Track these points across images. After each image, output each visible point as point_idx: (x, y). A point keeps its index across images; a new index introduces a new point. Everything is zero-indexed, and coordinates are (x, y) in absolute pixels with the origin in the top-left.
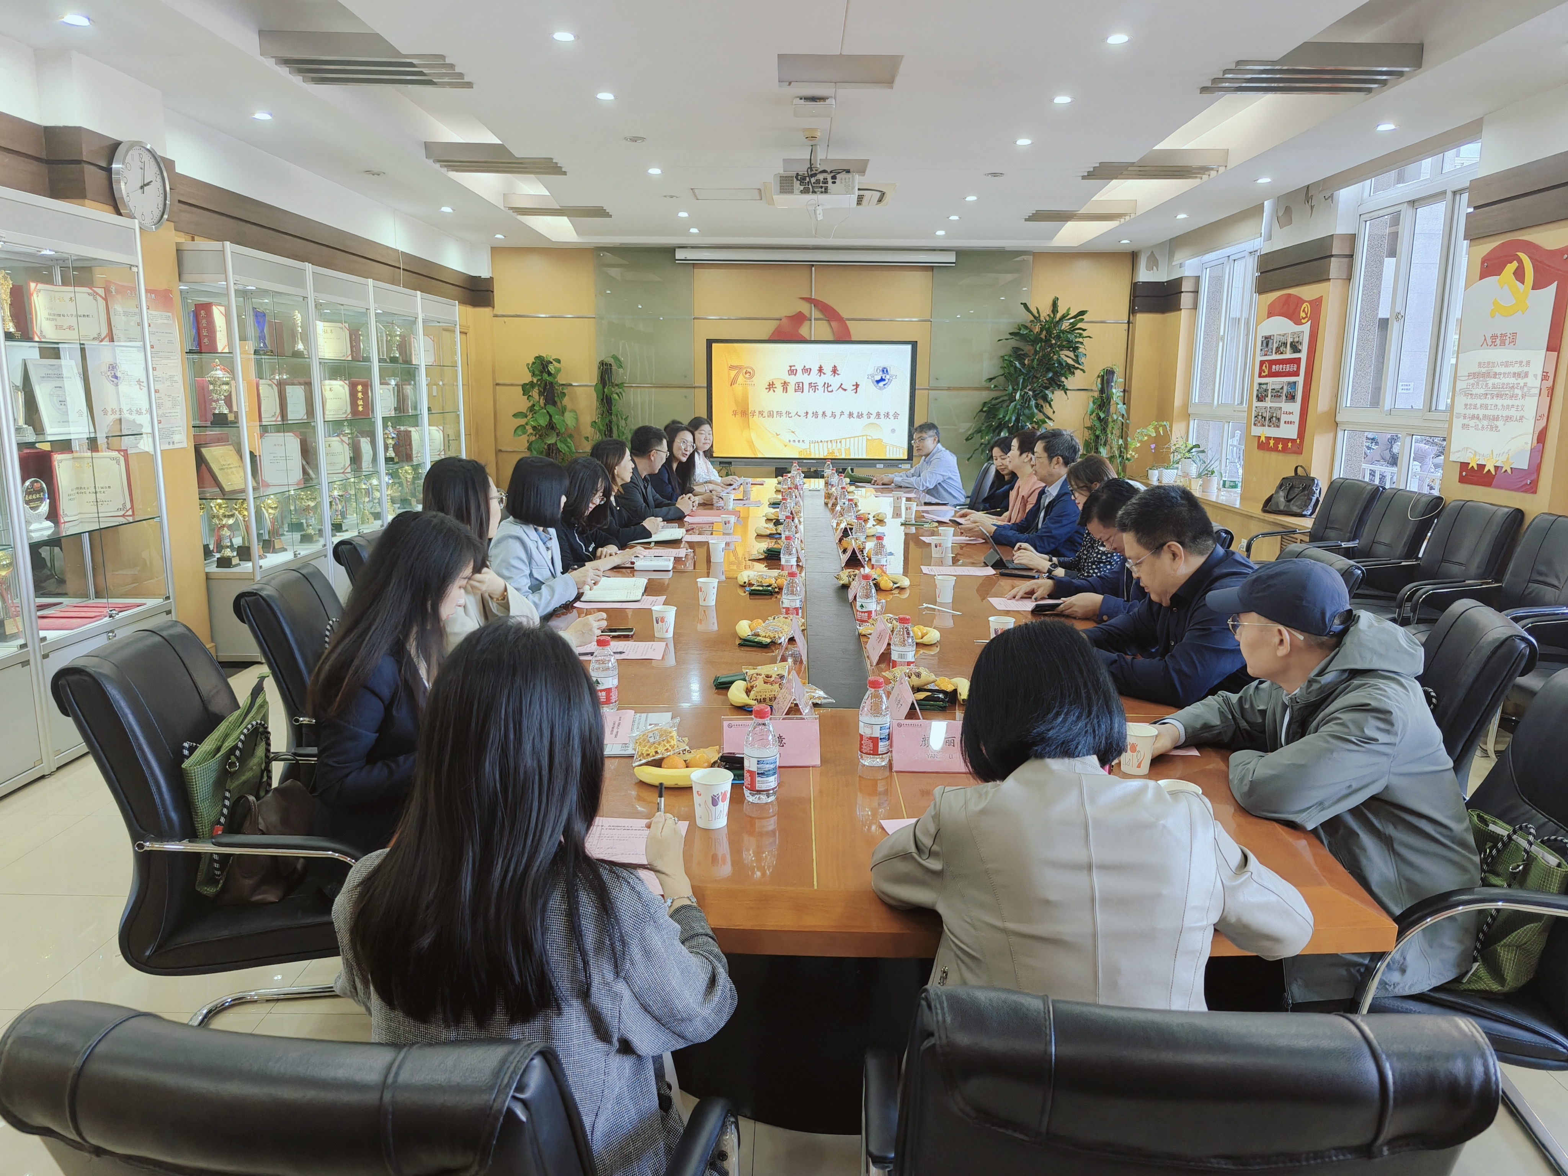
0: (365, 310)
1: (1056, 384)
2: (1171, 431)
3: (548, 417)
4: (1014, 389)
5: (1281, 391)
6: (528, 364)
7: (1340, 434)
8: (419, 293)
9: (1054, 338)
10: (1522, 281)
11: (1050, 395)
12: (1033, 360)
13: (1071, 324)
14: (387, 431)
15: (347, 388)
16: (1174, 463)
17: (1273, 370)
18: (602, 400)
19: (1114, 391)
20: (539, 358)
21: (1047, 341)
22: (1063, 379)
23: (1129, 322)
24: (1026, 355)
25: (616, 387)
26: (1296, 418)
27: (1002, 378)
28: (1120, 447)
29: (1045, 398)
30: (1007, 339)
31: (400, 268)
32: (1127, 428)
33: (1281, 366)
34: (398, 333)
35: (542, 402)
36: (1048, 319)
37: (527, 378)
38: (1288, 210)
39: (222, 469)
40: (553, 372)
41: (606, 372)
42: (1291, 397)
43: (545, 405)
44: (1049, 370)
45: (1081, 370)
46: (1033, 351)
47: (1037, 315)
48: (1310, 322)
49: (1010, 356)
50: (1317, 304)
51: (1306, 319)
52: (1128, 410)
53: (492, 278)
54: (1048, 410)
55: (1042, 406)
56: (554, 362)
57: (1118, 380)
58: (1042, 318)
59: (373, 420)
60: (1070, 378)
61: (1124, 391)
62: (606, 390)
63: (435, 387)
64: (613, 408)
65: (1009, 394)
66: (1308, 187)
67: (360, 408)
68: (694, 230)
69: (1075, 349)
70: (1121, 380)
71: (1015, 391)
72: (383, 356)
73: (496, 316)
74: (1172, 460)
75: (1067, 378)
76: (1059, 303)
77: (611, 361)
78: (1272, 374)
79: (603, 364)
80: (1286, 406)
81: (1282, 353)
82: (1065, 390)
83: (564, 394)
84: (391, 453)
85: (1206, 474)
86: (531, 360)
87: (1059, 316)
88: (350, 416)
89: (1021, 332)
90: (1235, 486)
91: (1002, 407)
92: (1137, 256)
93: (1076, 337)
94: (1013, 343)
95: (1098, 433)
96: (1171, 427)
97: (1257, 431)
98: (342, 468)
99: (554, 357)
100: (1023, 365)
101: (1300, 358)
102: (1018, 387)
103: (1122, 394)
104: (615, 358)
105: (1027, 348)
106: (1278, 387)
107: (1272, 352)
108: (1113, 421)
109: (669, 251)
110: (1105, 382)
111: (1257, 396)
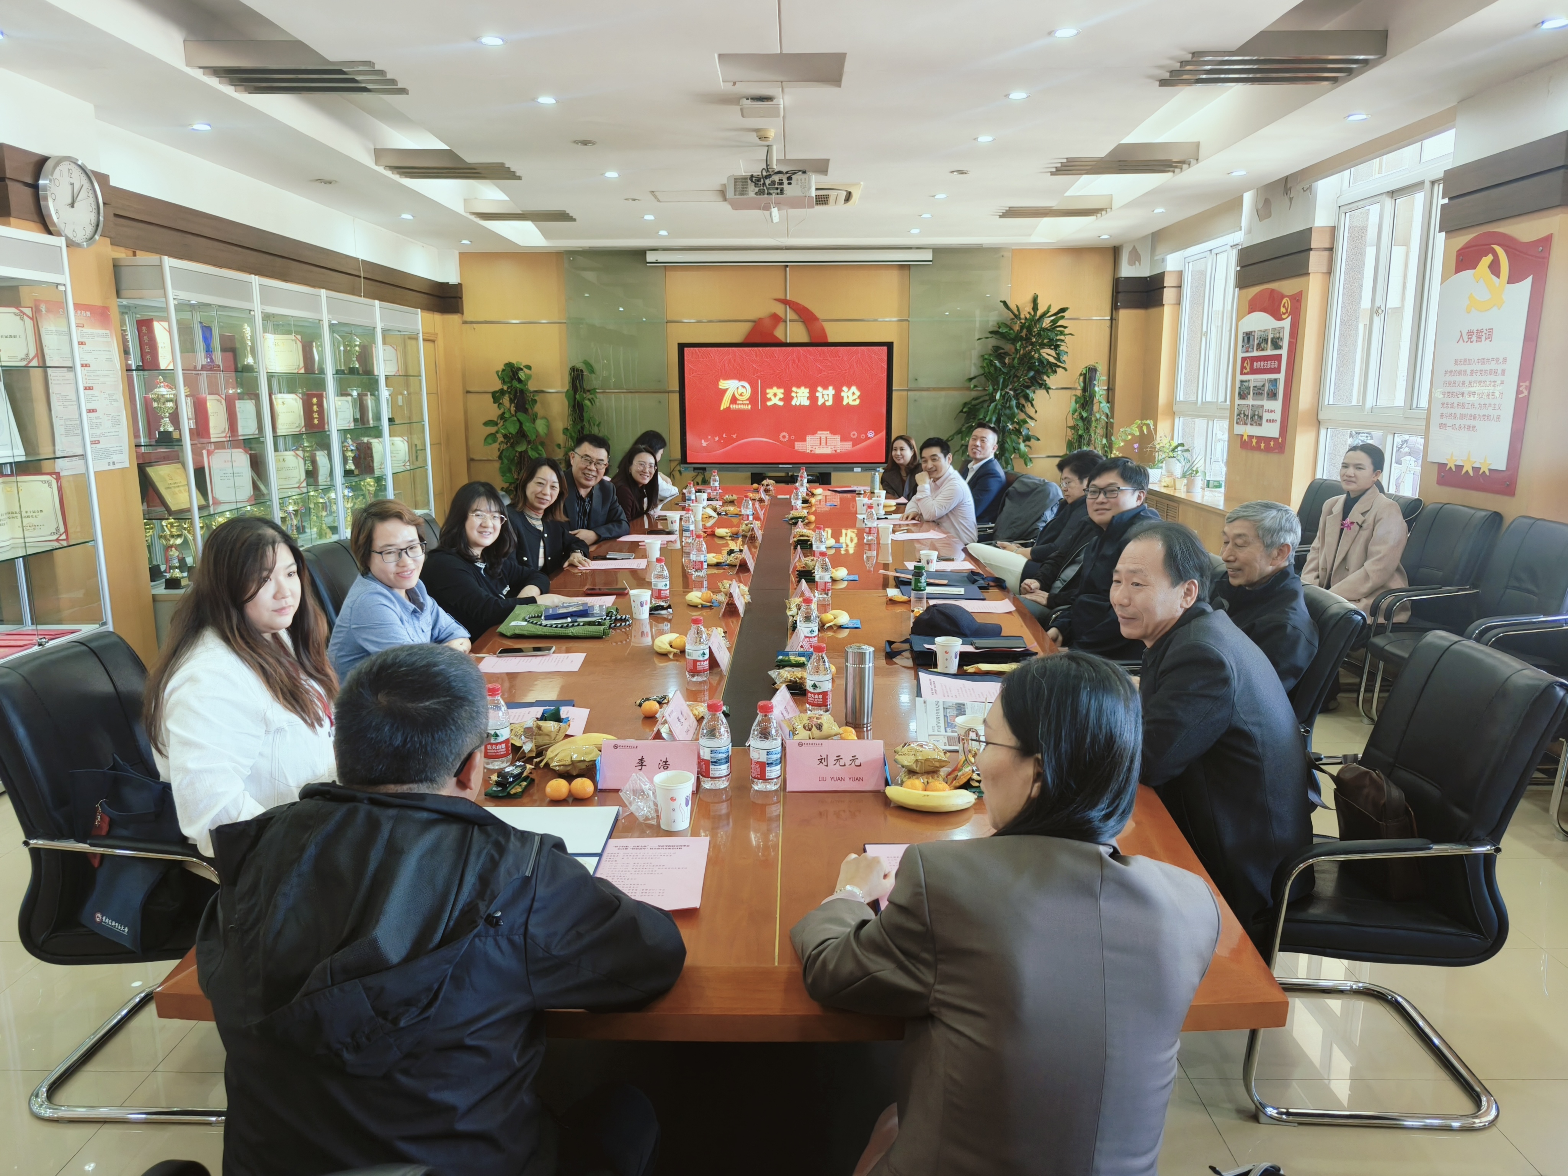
0: (317, 321)
1: (1038, 383)
2: (1155, 429)
3: (518, 425)
4: (994, 389)
5: (1262, 388)
6: (497, 372)
7: (1323, 432)
8: (377, 302)
9: (1034, 336)
10: (1498, 275)
11: (1031, 395)
12: (1014, 359)
13: (1052, 321)
14: (346, 444)
15: (300, 402)
16: (1158, 461)
17: (1255, 367)
18: (574, 407)
19: (1096, 389)
20: (509, 365)
21: (1028, 339)
22: (1045, 377)
23: (1112, 319)
24: (1007, 354)
25: (588, 393)
26: (1277, 416)
27: (983, 378)
28: (1104, 446)
29: (1027, 398)
30: (987, 338)
31: (360, 277)
32: (1112, 427)
33: (1262, 363)
34: (358, 343)
35: (513, 409)
36: (1028, 316)
37: (498, 385)
38: (1267, 203)
39: (169, 488)
40: (523, 379)
41: (577, 378)
42: (1273, 395)
43: (516, 412)
44: (1030, 369)
45: (1064, 368)
46: (1013, 350)
47: (1017, 313)
48: (1290, 317)
49: (990, 355)
50: (1298, 300)
51: (1287, 315)
52: (1112, 409)
53: (460, 285)
54: (1030, 410)
55: (1023, 406)
56: (525, 369)
57: (1101, 377)
58: (1022, 316)
59: (328, 433)
60: (1053, 377)
61: (1108, 389)
62: (577, 396)
63: (400, 397)
64: (584, 414)
65: (989, 394)
66: (1286, 179)
67: (316, 422)
68: (663, 233)
69: (1057, 347)
70: (1104, 378)
71: (995, 391)
72: (341, 367)
73: (465, 322)
74: (1157, 459)
75: (1049, 377)
76: (1039, 301)
77: (580, 366)
78: (1254, 371)
79: (574, 370)
80: (1268, 404)
81: (1263, 350)
82: (1048, 389)
83: (535, 401)
84: (351, 466)
85: (1190, 474)
86: (500, 367)
87: (1039, 313)
88: (304, 429)
89: (1000, 330)
90: (1219, 486)
91: (982, 407)
92: (1119, 252)
93: (1057, 335)
94: (993, 342)
95: (1080, 432)
96: (1155, 425)
97: (1240, 429)
98: (297, 483)
99: (524, 364)
100: (1004, 364)
101: (1281, 355)
102: (998, 387)
103: (1105, 392)
104: (586, 363)
105: (1008, 347)
106: (1259, 384)
107: (1253, 348)
108: (1097, 420)
109: (640, 254)
110: (1087, 380)
111: (1239, 393)
